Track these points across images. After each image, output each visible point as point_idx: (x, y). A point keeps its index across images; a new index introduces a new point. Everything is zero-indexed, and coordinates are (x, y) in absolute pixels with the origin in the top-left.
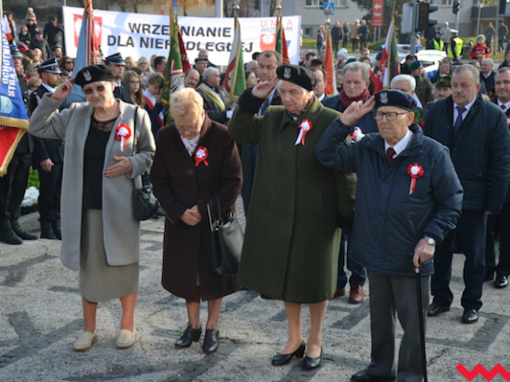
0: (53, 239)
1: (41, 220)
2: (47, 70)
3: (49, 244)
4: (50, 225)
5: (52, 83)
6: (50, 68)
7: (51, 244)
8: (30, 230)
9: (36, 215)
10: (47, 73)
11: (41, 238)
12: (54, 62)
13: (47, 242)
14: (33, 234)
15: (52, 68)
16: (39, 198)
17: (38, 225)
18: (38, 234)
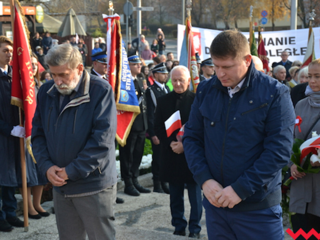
0: (162, 192)
1: (154, 178)
2: (158, 72)
3: (158, 196)
4: (160, 183)
5: (161, 80)
6: (159, 70)
7: (159, 196)
8: (147, 185)
9: (150, 175)
10: (158, 73)
11: (154, 191)
12: (163, 66)
13: (157, 195)
14: (147, 189)
15: (161, 70)
16: (152, 162)
17: (152, 182)
18: (152, 189)
